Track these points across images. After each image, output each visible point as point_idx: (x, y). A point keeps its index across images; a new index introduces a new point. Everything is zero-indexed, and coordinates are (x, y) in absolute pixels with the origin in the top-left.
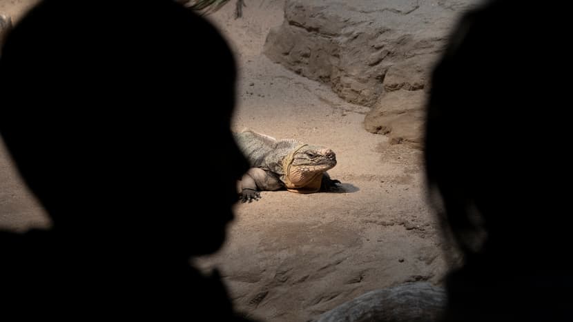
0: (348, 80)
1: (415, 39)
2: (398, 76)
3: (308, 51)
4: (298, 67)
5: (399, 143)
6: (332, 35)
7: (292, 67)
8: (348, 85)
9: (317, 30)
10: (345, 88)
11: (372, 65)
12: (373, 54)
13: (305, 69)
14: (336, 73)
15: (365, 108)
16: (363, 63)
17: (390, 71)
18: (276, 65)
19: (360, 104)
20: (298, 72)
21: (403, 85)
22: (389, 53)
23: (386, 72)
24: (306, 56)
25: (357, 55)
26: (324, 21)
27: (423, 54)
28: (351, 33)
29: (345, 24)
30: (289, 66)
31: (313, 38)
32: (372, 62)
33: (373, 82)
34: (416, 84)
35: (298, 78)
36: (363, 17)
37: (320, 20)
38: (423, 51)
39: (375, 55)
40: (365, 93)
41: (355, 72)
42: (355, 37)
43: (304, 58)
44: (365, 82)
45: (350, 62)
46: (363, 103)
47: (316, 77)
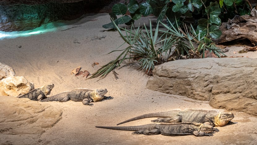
0: (197, 93)
1: (220, 76)
2: (218, 89)
3: (172, 85)
4: (168, 91)
5: (232, 110)
6: (184, 78)
7: (165, 92)
8: (198, 94)
9: (175, 77)
10: (196, 96)
11: (205, 87)
12: (205, 83)
13: (171, 91)
14: (190, 91)
15: (207, 101)
16: (202, 86)
17: (214, 88)
18: (156, 92)
19: (204, 100)
20: (168, 93)
21: (221, 92)
22: (211, 82)
23: (212, 88)
24: (171, 87)
25: (198, 84)
26: (179, 74)
27: (224, 81)
28: (194, 77)
29: (189, 74)
30: (163, 91)
31: (173, 80)
32: (205, 86)
33: (207, 92)
34: (226, 91)
35: (168, 95)
36: (195, 71)
37: (177, 74)
38: (224, 80)
39: (206, 83)
40: (206, 96)
41: (199, 90)
42: (197, 78)
43: (170, 88)
44: (204, 92)
45: (196, 87)
46: (205, 100)
47: (178, 93)
